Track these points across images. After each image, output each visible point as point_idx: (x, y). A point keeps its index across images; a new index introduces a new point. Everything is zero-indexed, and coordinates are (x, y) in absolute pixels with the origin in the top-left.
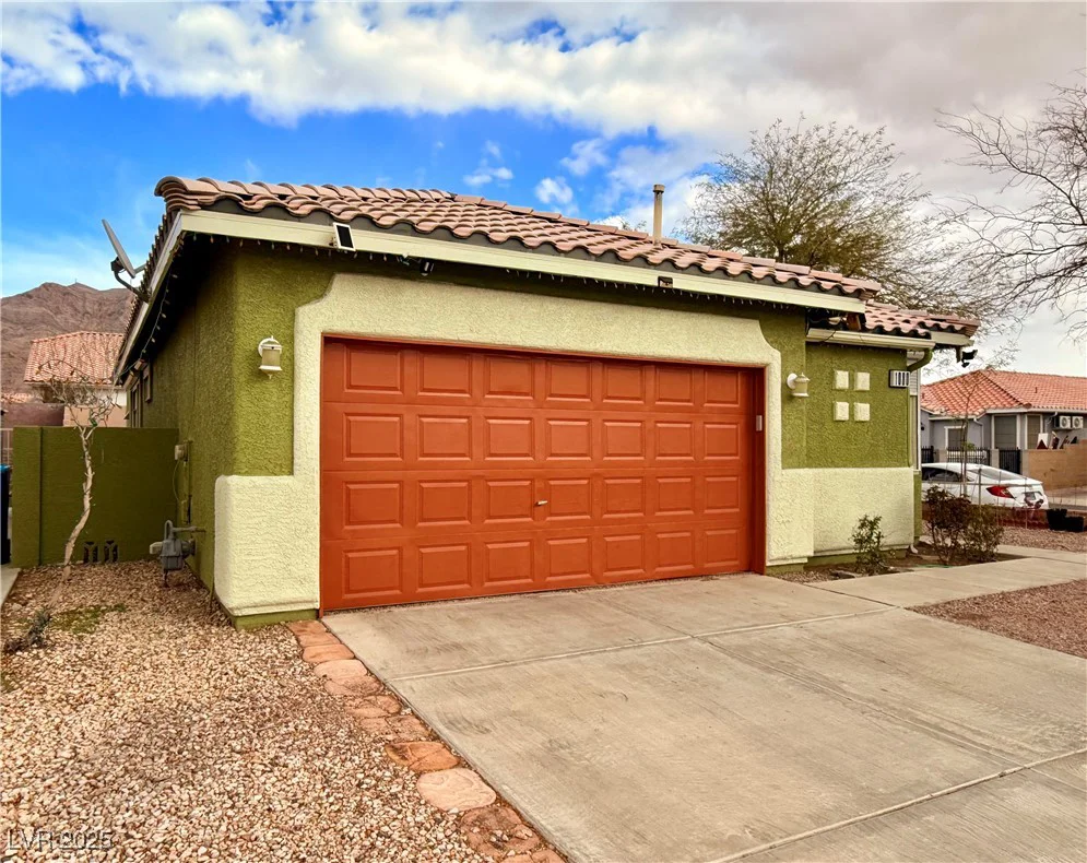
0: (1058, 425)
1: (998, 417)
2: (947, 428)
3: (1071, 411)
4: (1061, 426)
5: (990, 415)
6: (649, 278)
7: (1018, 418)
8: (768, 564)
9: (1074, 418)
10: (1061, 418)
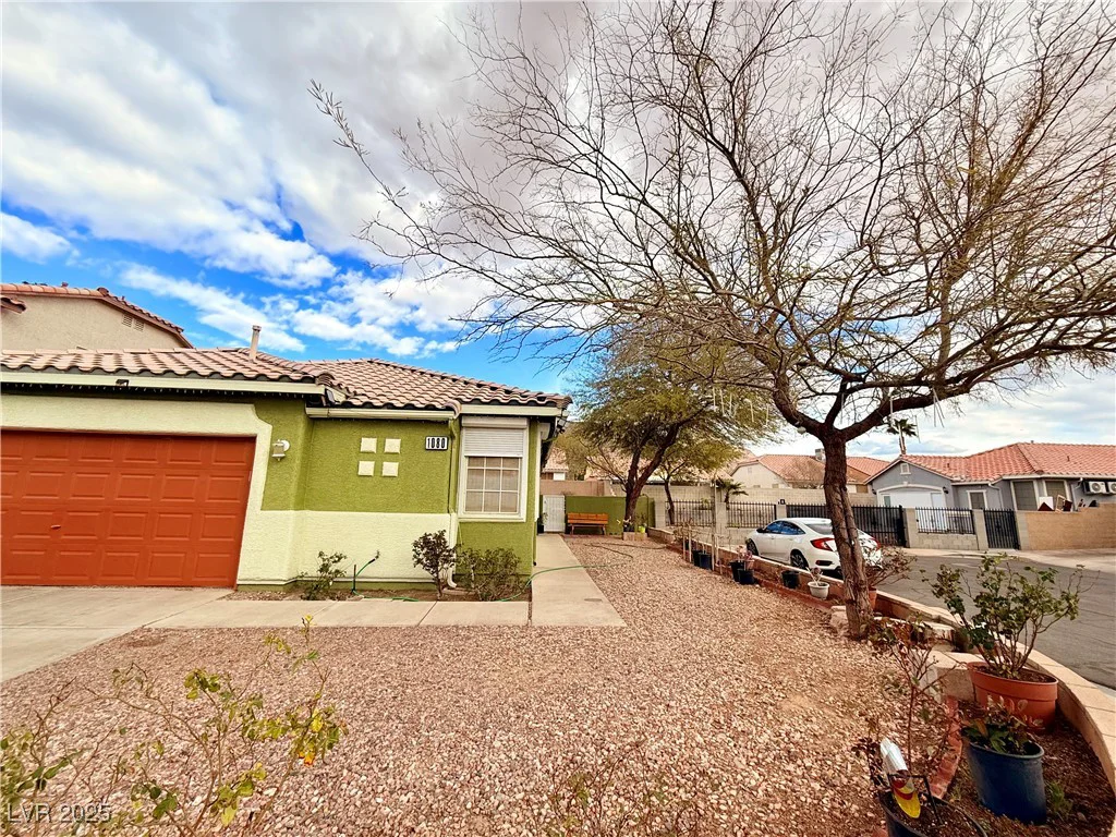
0: (1088, 489)
1: (1017, 482)
2: (968, 492)
3: (1105, 477)
4: (1092, 490)
5: (1008, 481)
6: (111, 381)
7: (1035, 484)
8: (238, 582)
9: (1110, 484)
10: (1091, 483)
